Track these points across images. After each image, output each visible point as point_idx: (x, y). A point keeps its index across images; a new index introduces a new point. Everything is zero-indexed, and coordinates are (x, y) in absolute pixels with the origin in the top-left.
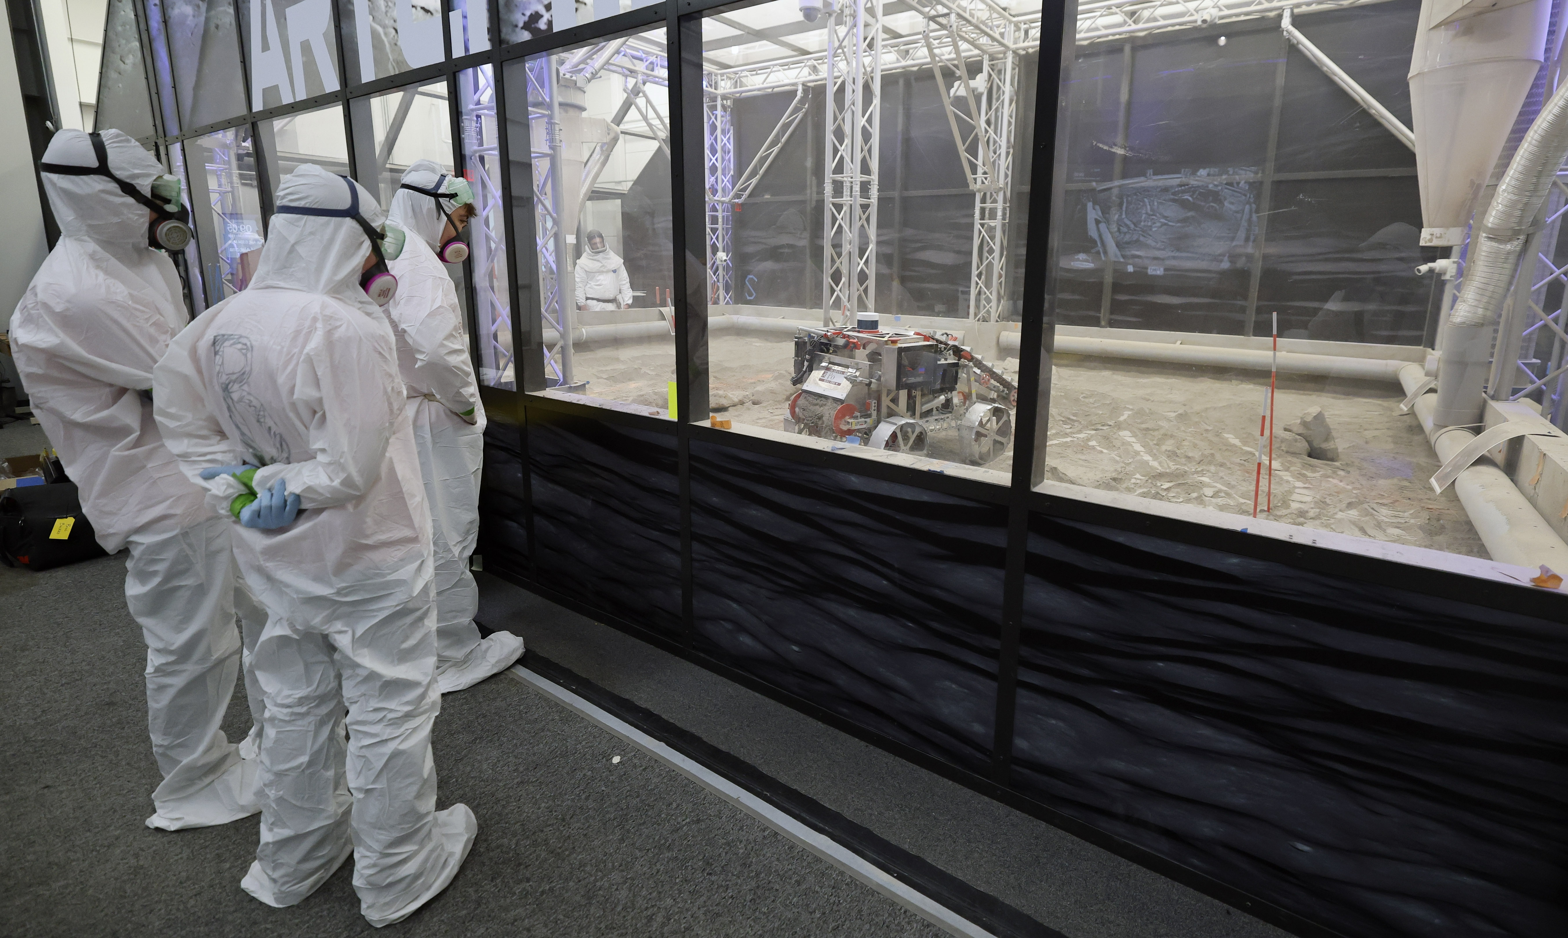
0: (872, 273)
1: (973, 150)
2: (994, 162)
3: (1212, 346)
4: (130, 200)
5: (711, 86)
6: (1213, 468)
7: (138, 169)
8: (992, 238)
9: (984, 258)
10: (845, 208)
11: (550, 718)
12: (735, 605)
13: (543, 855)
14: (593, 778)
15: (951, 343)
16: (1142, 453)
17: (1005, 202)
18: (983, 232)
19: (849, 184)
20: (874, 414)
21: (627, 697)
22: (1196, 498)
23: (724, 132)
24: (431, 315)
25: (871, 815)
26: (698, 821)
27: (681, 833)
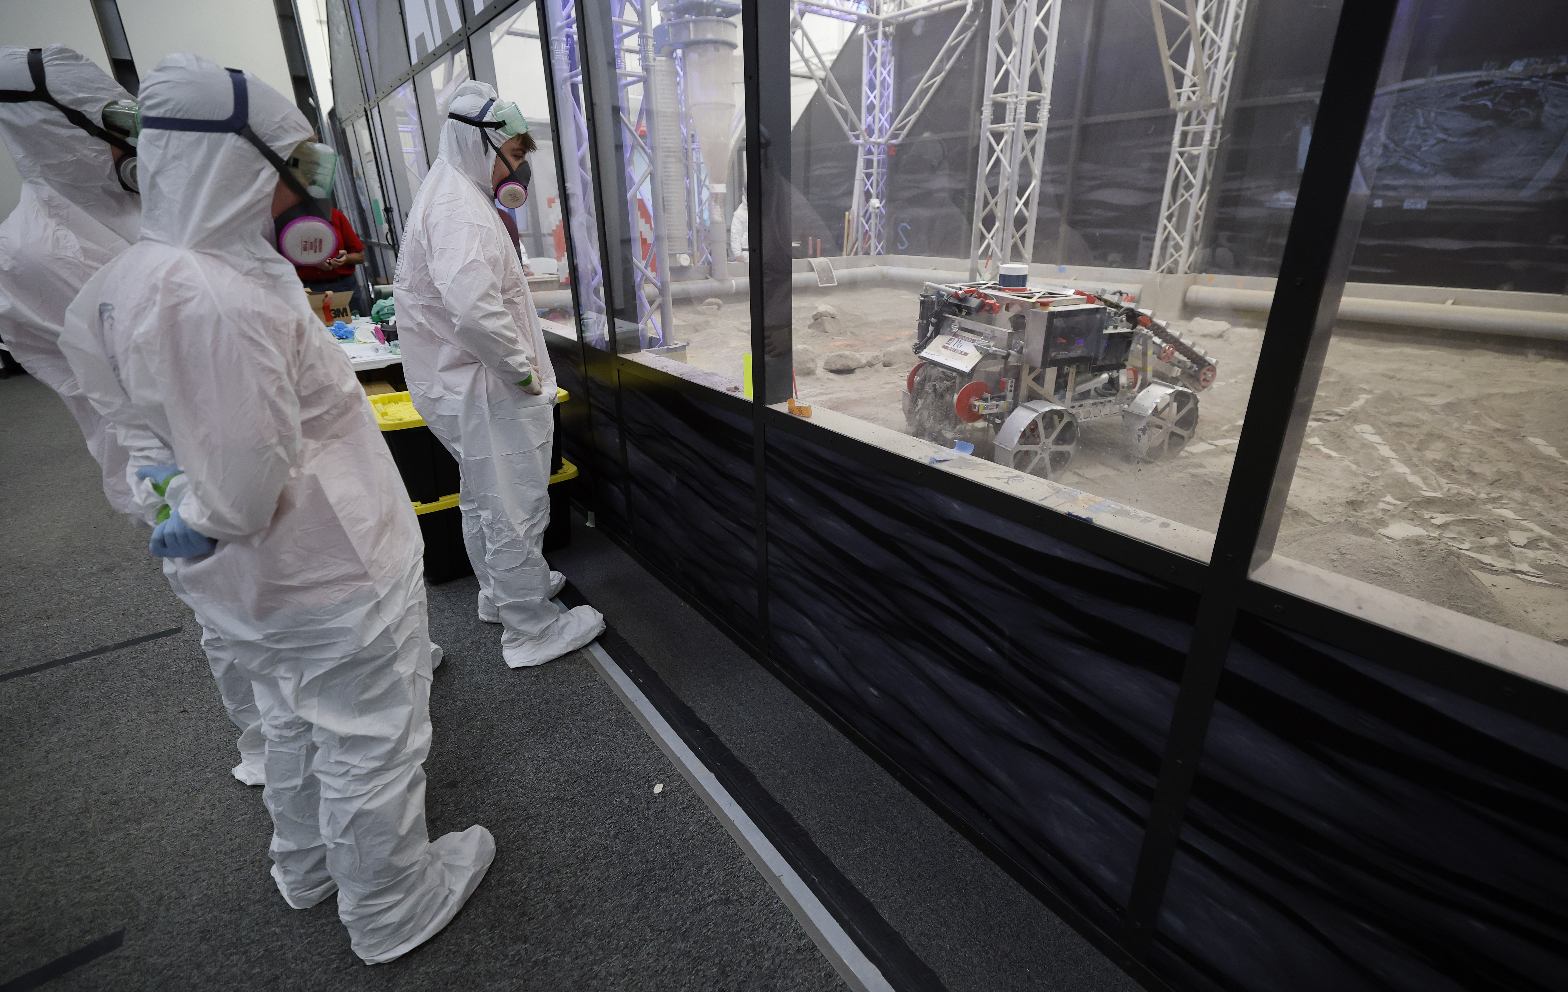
0: (1032, 215)
1: (1181, 57)
2: (1209, 70)
3: (1505, 307)
4: (82, 133)
5: (872, 11)
6: (1517, 494)
7: (84, 92)
8: (1193, 170)
9: (1179, 195)
10: (1005, 137)
11: (607, 717)
12: (810, 624)
13: (551, 906)
14: (628, 809)
15: (1125, 304)
16: (1393, 462)
17: (1216, 122)
18: (1182, 163)
19: (1013, 106)
20: (1010, 396)
21: (690, 704)
22: (1497, 547)
23: (883, 65)
24: (464, 271)
25: (941, 948)
26: (727, 902)
27: (703, 915)
